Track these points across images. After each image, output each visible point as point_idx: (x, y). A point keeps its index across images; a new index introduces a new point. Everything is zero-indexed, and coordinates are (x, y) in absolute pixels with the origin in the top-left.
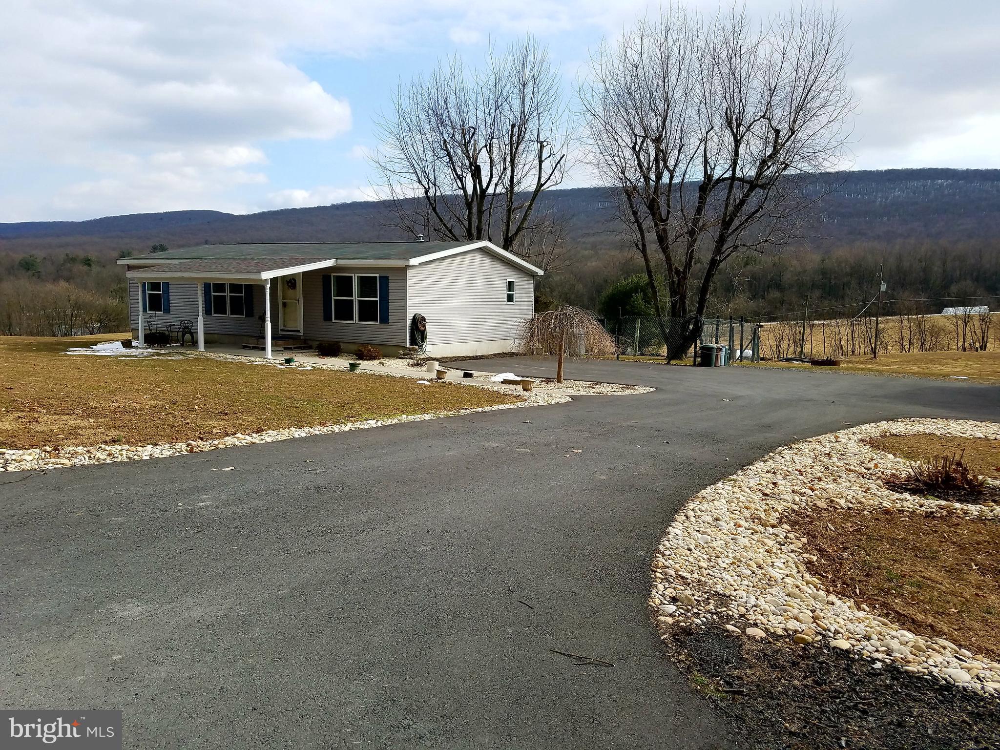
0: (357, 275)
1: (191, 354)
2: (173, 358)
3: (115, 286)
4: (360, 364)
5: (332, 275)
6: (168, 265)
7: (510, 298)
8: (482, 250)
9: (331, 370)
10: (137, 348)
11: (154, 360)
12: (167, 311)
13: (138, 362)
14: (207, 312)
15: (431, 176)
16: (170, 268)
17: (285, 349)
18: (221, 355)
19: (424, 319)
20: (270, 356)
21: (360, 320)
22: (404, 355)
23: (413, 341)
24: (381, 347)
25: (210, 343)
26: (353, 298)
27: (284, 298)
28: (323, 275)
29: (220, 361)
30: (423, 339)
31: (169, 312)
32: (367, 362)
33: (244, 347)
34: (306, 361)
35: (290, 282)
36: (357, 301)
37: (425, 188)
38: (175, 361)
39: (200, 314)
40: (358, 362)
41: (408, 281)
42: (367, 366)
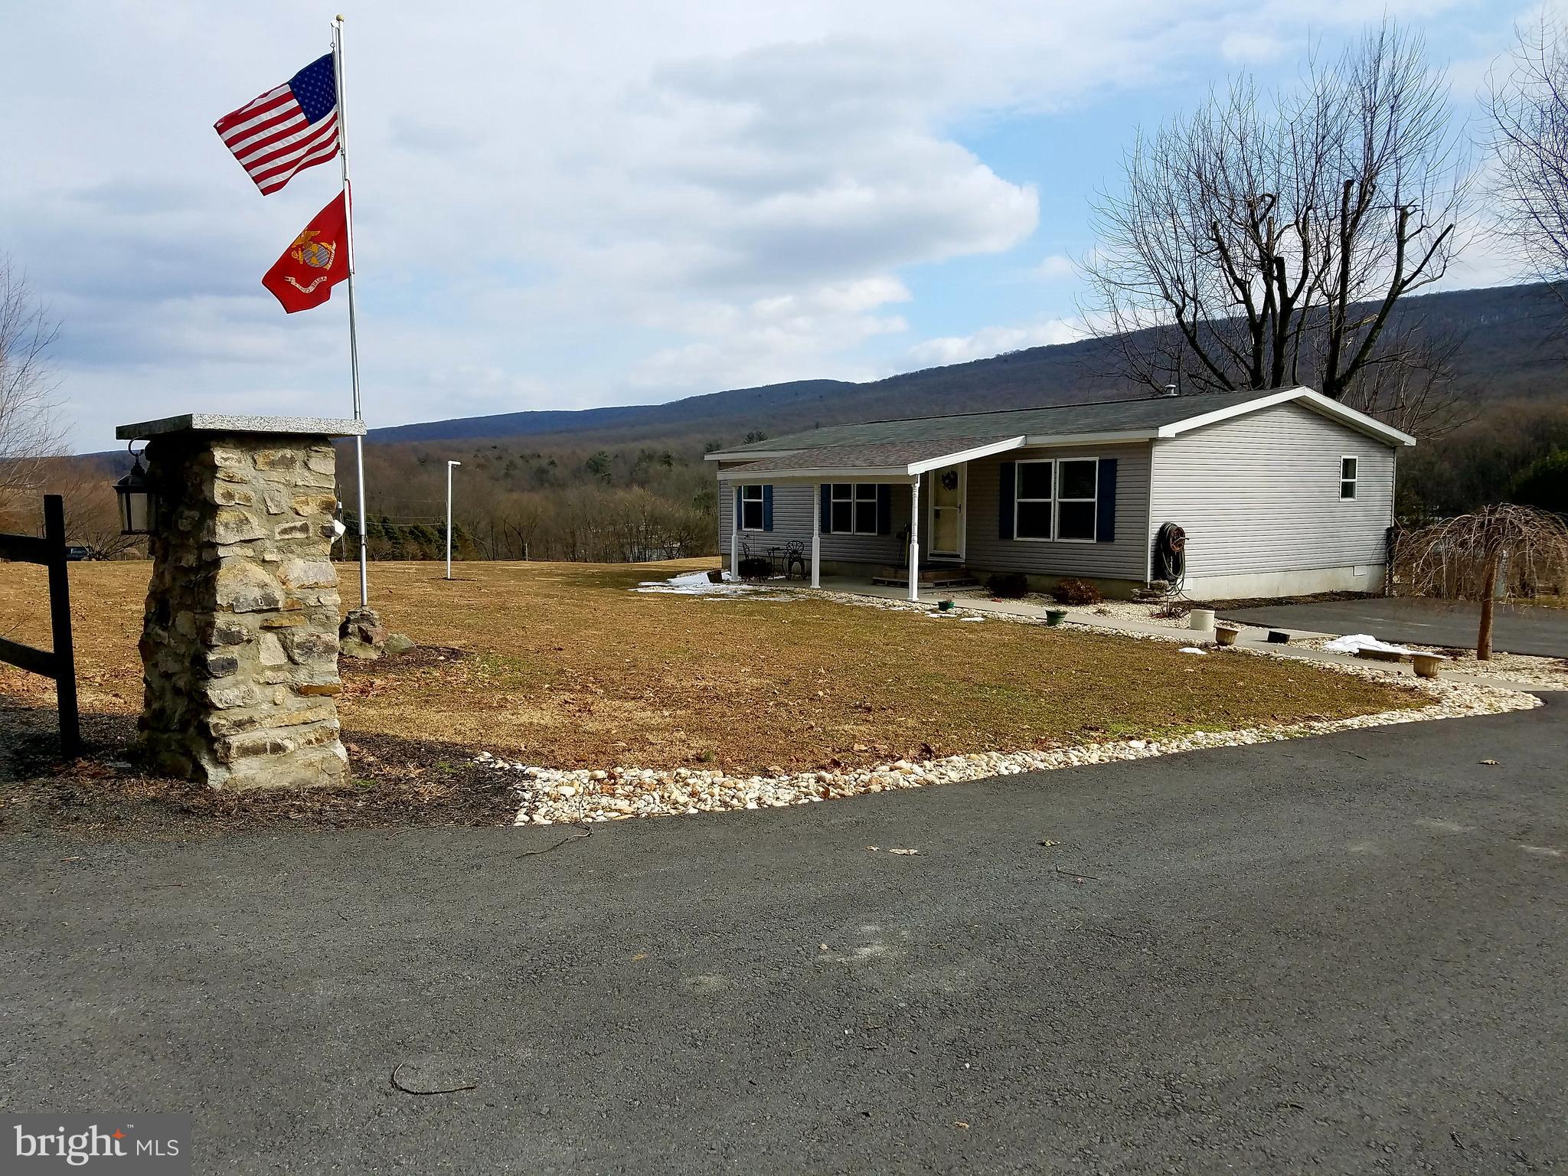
0: (1059, 460)
1: (802, 593)
2: (777, 599)
3: (699, 492)
4: (1065, 613)
5: (1017, 462)
7: (1347, 491)
9: (1015, 623)
11: (751, 602)
12: (769, 527)
13: (729, 604)
14: (824, 529)
15: (1189, 287)
16: (776, 464)
17: (937, 585)
19: (1180, 532)
20: (915, 598)
21: (1061, 535)
22: (1142, 596)
23: (1159, 572)
24: (1099, 582)
25: (826, 575)
26: (1051, 500)
27: (936, 505)
28: (1002, 465)
29: (843, 604)
30: (1179, 567)
31: (772, 529)
32: (1074, 609)
33: (876, 583)
34: (973, 607)
35: (947, 477)
36: (1057, 504)
37: (1177, 306)
38: (780, 604)
39: (816, 532)
40: (1062, 608)
41: (1154, 466)
42: (1078, 616)
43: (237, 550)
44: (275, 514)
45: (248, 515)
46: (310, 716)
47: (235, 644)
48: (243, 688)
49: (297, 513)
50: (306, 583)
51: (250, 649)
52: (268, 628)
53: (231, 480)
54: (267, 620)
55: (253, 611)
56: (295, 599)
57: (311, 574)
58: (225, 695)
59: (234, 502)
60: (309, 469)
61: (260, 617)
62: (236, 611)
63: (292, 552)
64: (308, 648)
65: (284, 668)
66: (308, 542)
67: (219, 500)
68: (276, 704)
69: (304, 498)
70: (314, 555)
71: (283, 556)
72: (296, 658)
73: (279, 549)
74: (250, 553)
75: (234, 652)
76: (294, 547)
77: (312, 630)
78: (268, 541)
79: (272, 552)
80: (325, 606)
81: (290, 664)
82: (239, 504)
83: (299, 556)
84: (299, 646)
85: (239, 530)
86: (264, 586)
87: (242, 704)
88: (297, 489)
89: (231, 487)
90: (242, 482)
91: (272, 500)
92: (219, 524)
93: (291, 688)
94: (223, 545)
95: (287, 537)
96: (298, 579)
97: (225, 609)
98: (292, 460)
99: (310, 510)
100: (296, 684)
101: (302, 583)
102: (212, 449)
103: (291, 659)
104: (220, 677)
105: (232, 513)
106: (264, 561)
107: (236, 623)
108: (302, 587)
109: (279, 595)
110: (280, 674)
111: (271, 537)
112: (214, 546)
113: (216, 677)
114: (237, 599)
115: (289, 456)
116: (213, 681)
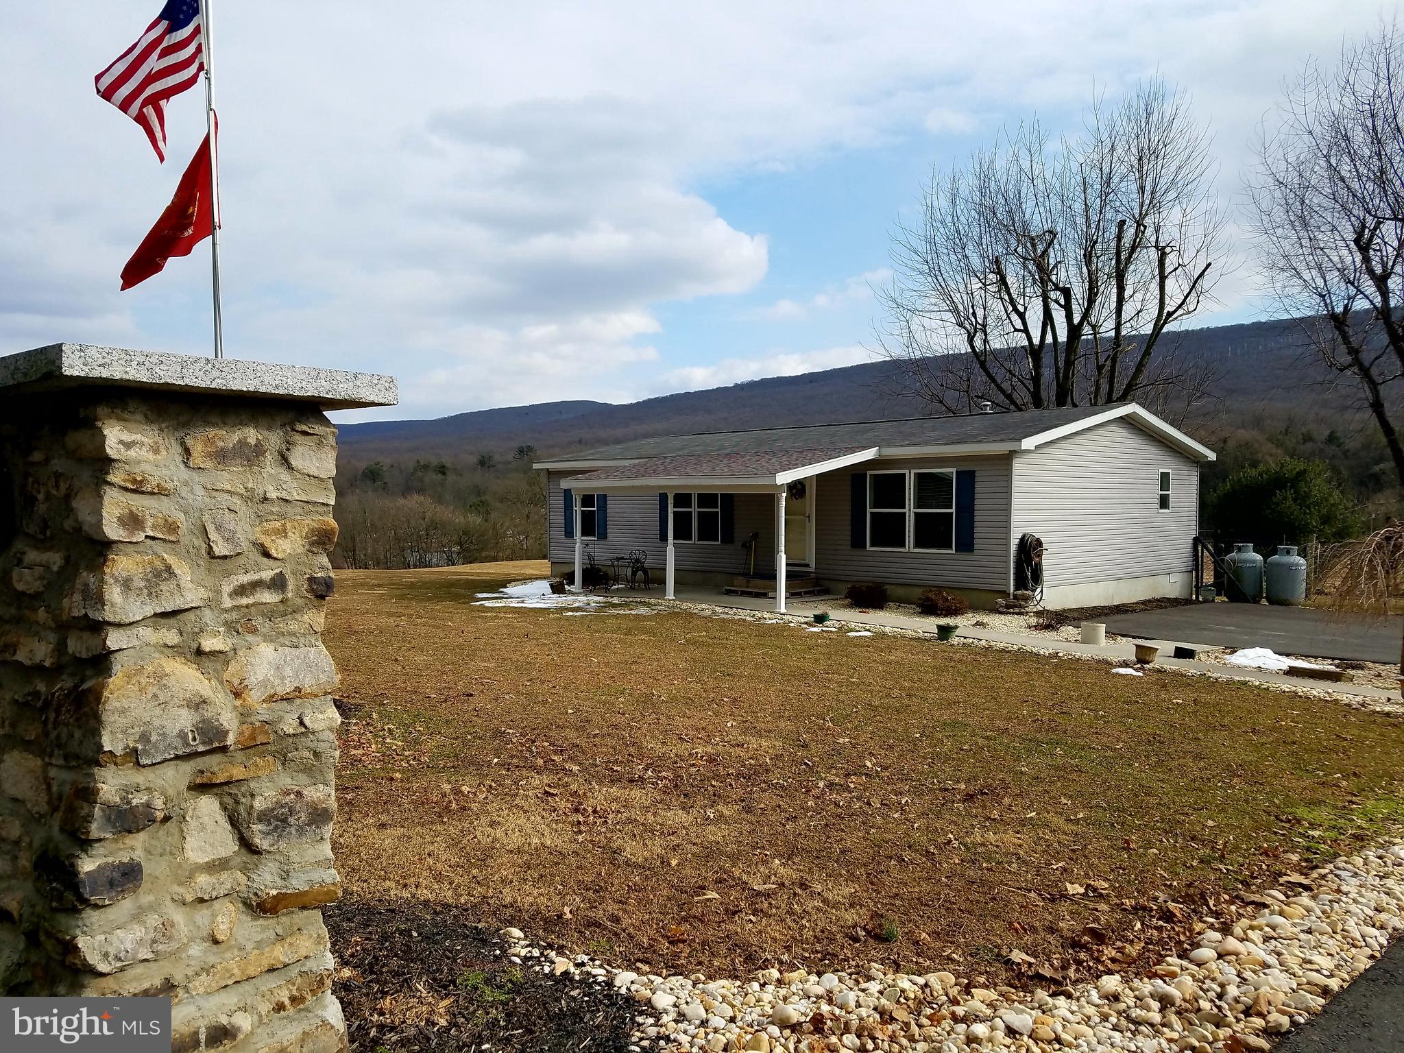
0: (913, 471)
1: (656, 604)
3: (474, 499)
4: (956, 627)
5: (869, 473)
6: (617, 469)
7: (1164, 502)
8: (1122, 420)
9: (903, 637)
10: (573, 594)
12: (603, 536)
18: (704, 606)
19: (1039, 543)
20: (783, 610)
21: (917, 545)
22: (1008, 607)
23: (1021, 583)
24: (962, 593)
28: (853, 475)
29: (708, 617)
30: (1037, 577)
31: (606, 538)
33: (728, 592)
36: (912, 515)
37: (969, 333)
41: (1014, 478)
43: (147, 633)
44: (225, 557)
45: (171, 560)
46: (280, 954)
47: (138, 831)
48: (153, 920)
49: (266, 554)
50: (280, 691)
51: (164, 836)
52: (202, 787)
53: (137, 488)
54: (202, 772)
55: (177, 757)
56: (258, 724)
57: (288, 672)
58: (116, 943)
59: (143, 535)
60: (290, 467)
61: (188, 768)
62: (144, 761)
63: (254, 631)
64: (278, 820)
65: (233, 863)
66: (285, 610)
67: (112, 531)
68: (216, 942)
69: (278, 524)
70: (294, 634)
71: (235, 640)
72: (257, 841)
73: (231, 628)
74: (172, 637)
75: (135, 847)
76: (258, 621)
77: (286, 781)
78: (207, 612)
79: (215, 634)
80: (313, 733)
81: (246, 857)
82: (153, 538)
83: (267, 639)
84: (264, 817)
85: (153, 593)
86: (199, 704)
87: (150, 956)
88: (266, 505)
89: (139, 503)
90: (161, 492)
91: (218, 528)
92: (112, 581)
93: (245, 903)
94: (119, 625)
95: (244, 601)
96: (264, 683)
97: (119, 761)
98: (258, 450)
99: (288, 546)
100: (256, 894)
101: (272, 692)
102: (99, 424)
103: (247, 845)
104: (105, 906)
105: (138, 558)
106: (199, 652)
107: (142, 787)
108: (272, 699)
109: (228, 720)
110: (224, 876)
111: (212, 604)
112: (98, 627)
113: (96, 907)
114: (145, 738)
115: (252, 441)
116: (91, 916)
